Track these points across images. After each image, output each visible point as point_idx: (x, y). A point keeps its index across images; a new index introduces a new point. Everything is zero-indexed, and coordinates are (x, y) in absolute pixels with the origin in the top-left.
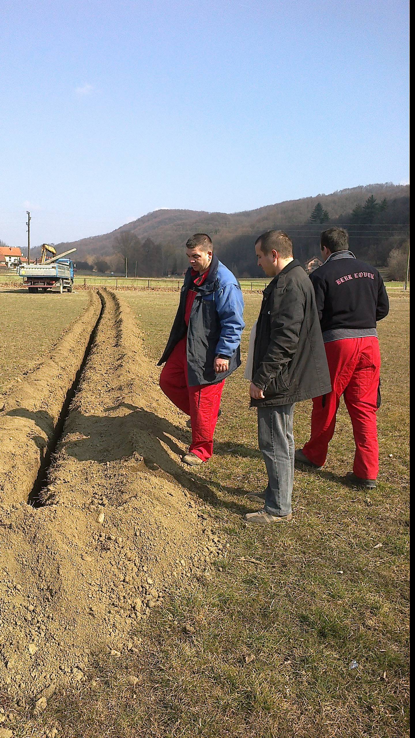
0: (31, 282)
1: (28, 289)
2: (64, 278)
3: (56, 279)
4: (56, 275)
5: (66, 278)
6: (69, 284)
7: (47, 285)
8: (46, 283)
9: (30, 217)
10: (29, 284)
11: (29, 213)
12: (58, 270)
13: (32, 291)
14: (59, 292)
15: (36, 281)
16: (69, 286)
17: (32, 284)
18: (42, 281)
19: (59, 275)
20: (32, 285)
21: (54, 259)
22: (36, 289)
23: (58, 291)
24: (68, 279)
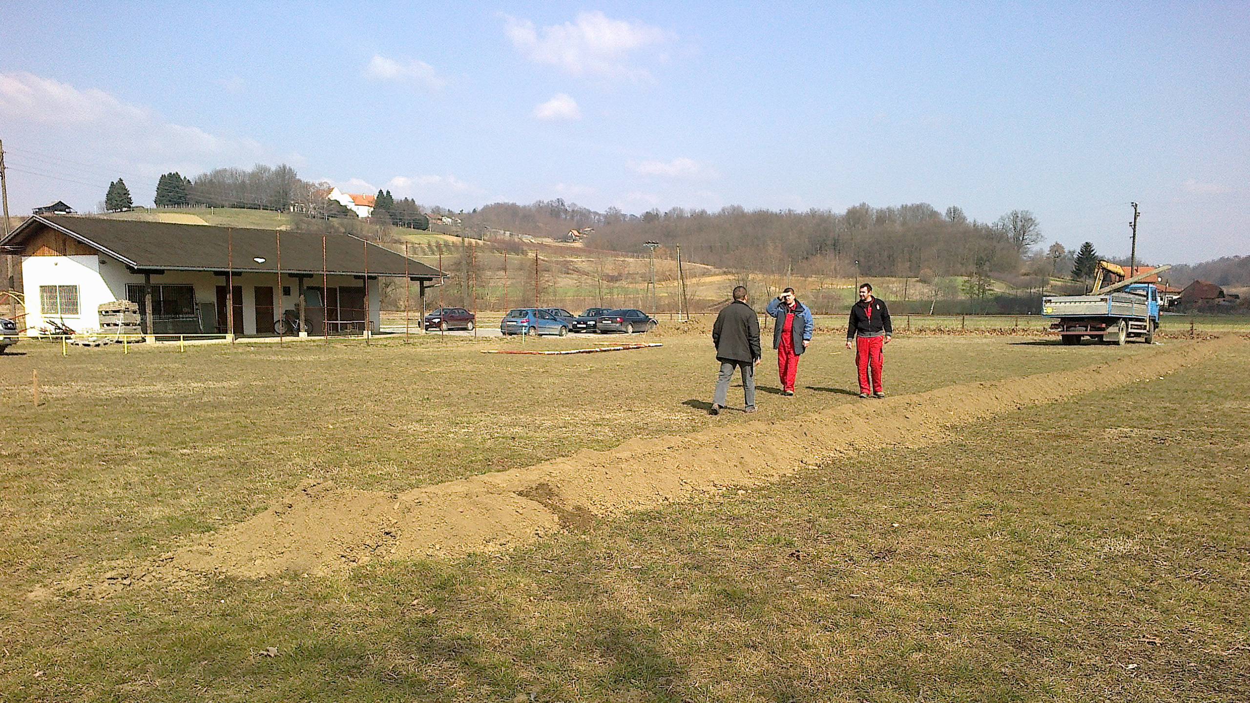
0: (1063, 326)
1: (1061, 338)
2: (1131, 319)
3: (1111, 321)
4: (1107, 313)
5: (1134, 318)
6: (1145, 329)
7: (1090, 330)
8: (1089, 327)
9: (1138, 212)
10: (1059, 330)
11: (1136, 205)
12: (1113, 304)
13: (1069, 340)
14: (1117, 343)
15: (1070, 324)
16: (1145, 331)
17: (1064, 328)
18: (1082, 323)
19: (1114, 313)
20: (1064, 331)
21: (1120, 284)
22: (1075, 337)
23: (1115, 342)
24: (1144, 319)
